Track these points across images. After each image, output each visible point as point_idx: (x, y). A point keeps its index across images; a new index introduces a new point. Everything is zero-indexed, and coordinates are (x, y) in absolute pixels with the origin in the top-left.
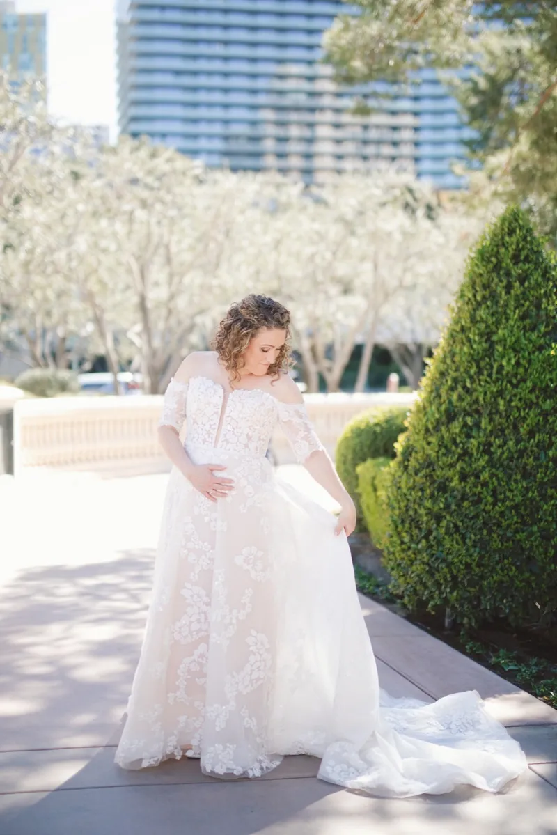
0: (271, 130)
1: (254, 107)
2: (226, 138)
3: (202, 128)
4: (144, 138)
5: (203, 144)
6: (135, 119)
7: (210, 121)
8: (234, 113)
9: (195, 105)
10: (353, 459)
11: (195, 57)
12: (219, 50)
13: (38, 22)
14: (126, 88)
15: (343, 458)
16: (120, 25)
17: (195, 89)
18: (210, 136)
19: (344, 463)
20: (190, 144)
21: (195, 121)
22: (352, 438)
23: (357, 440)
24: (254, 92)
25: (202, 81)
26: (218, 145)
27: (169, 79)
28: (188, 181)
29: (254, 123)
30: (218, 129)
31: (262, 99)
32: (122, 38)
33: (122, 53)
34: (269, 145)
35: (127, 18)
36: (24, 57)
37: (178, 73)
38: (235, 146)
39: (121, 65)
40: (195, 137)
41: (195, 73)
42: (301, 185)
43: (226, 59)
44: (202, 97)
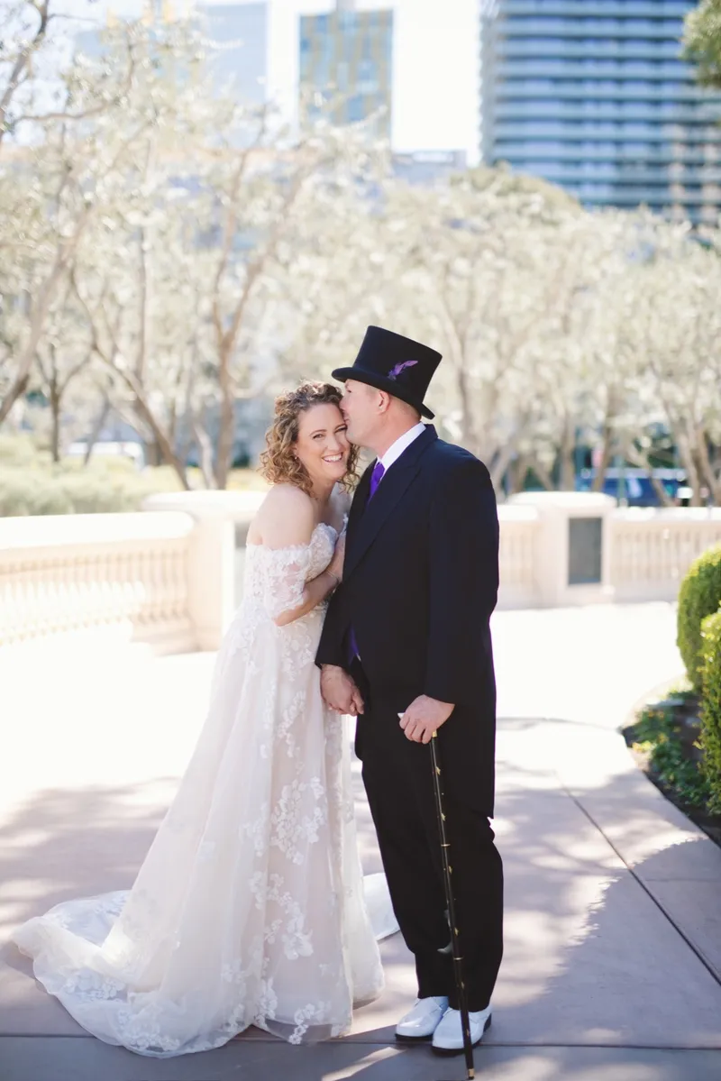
0: (679, 152)
1: (656, 123)
2: (618, 163)
3: (588, 151)
4: (505, 166)
5: (588, 171)
6: (501, 141)
7: (597, 142)
8: (630, 132)
9: (578, 121)
10: (700, 608)
11: (580, 59)
12: (612, 49)
13: (384, 20)
14: (491, 101)
15: (685, 606)
16: (486, 21)
17: (578, 101)
18: (597, 162)
19: (688, 613)
20: (572, 173)
21: (578, 142)
22: (700, 579)
23: (707, 582)
24: (656, 103)
25: (589, 90)
26: (608, 172)
27: (545, 89)
28: (525, 222)
29: (655, 144)
30: (608, 152)
31: (668, 112)
32: (487, 38)
33: (488, 58)
34: (676, 172)
35: (494, 11)
36: (365, 66)
37: (556, 80)
38: (629, 174)
39: (484, 73)
40: (577, 163)
41: (579, 80)
42: (687, 225)
43: (620, 60)
44: (589, 110)
